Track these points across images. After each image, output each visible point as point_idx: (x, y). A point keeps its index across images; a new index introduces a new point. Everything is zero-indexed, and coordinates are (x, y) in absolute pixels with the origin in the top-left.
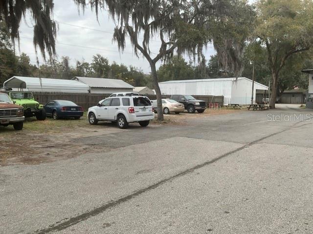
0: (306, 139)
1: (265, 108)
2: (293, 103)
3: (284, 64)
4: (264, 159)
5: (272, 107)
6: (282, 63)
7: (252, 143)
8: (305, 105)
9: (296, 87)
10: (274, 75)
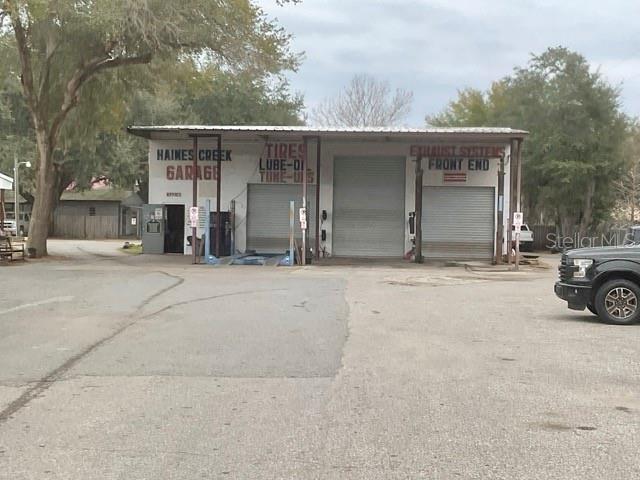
0: (198, 353)
1: (15, 255)
2: (94, 238)
3: (73, 103)
4: (117, 428)
5: (37, 253)
6: (67, 98)
7: (44, 380)
8: (140, 243)
9: (97, 181)
10: (41, 137)
